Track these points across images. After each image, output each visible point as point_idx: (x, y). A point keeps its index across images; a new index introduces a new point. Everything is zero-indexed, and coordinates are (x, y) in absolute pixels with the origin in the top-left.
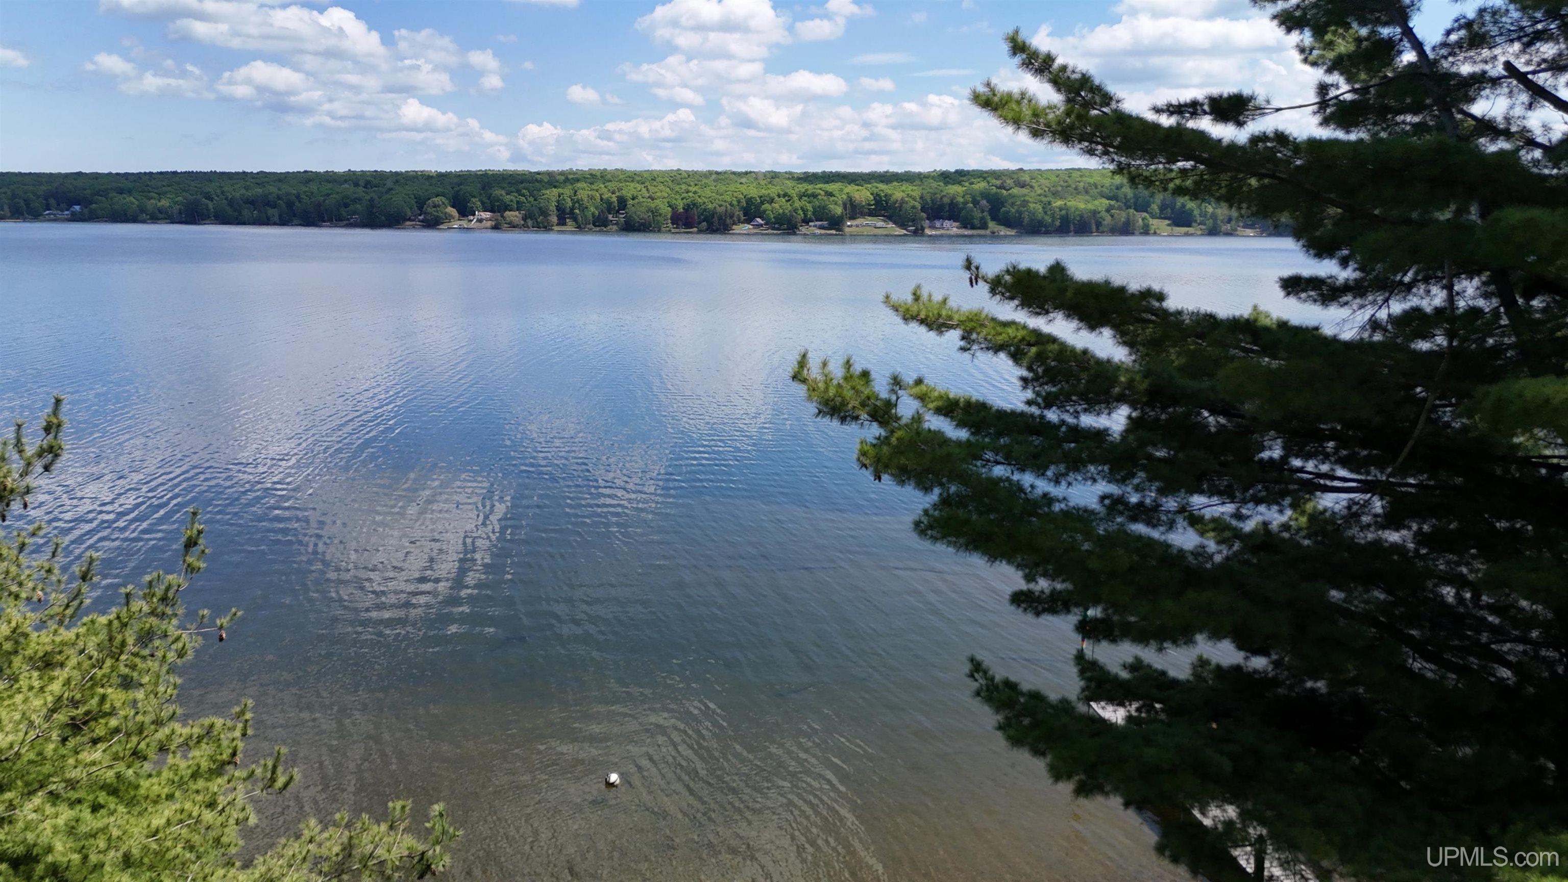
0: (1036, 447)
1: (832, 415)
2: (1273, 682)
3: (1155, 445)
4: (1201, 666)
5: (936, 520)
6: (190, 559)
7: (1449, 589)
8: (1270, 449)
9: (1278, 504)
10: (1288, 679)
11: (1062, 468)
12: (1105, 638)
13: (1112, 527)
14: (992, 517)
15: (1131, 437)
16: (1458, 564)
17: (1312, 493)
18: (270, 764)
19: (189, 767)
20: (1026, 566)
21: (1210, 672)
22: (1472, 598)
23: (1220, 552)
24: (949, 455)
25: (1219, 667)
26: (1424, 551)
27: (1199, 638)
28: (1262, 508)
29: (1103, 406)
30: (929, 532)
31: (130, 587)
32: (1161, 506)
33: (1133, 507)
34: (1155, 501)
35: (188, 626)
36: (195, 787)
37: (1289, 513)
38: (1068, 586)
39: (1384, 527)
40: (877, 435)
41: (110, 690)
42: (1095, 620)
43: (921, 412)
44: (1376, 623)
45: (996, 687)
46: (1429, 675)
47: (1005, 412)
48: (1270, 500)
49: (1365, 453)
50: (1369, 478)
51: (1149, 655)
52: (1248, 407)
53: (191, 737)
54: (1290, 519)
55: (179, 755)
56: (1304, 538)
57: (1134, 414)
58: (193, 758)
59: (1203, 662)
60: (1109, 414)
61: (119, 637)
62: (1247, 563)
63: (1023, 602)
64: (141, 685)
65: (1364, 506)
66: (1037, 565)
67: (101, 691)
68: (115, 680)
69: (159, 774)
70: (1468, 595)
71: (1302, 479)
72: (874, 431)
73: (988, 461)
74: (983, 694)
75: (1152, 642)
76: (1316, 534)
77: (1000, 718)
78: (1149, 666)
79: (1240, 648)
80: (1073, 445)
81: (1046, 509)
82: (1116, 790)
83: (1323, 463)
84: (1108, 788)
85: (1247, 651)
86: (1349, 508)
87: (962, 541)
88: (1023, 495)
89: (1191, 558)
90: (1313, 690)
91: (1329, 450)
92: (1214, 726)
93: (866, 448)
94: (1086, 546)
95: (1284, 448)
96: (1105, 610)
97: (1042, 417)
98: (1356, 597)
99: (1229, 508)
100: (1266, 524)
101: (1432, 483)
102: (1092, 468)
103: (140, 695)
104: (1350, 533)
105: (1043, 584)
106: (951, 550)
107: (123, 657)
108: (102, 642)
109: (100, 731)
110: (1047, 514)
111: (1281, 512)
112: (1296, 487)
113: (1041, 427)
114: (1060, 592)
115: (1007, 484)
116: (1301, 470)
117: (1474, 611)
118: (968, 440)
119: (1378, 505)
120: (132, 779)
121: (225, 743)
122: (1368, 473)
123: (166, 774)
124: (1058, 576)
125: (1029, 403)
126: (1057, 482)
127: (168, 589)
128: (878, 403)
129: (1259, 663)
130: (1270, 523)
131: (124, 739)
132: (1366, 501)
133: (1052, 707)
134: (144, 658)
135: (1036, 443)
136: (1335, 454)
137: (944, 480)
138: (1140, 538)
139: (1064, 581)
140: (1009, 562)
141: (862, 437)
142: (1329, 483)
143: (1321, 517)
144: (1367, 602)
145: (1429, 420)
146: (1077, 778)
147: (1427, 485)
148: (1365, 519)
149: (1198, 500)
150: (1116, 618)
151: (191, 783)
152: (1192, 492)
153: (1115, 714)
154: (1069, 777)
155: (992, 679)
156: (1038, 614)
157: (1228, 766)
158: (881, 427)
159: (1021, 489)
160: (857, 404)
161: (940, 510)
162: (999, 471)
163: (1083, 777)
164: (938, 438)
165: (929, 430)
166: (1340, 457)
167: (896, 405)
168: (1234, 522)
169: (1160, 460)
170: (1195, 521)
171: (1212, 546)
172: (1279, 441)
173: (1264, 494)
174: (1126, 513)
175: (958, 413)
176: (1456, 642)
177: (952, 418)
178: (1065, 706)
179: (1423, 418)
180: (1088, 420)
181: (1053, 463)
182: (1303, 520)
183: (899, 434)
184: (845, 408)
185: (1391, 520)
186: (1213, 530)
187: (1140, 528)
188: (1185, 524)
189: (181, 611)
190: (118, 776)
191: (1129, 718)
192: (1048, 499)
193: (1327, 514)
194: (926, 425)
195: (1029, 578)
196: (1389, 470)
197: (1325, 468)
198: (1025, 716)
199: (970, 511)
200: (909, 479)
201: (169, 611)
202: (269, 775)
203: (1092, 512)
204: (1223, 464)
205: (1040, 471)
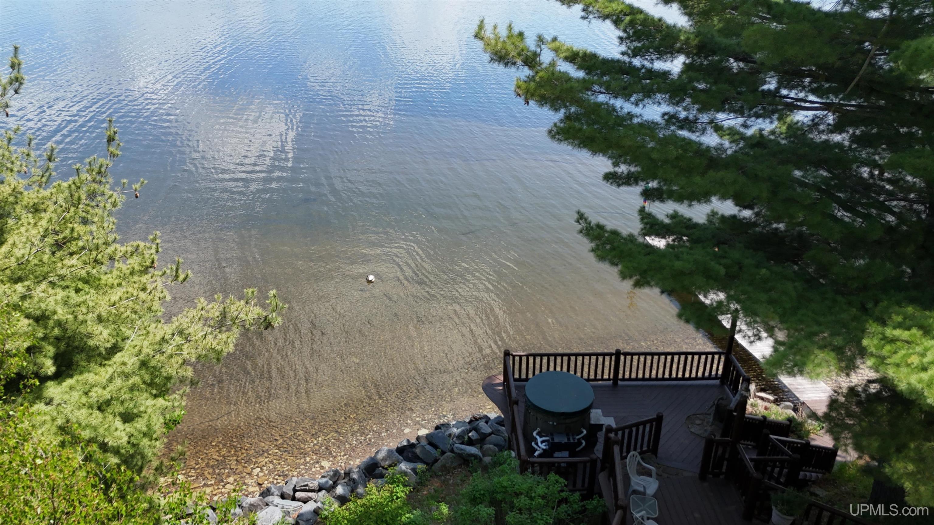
0: (626, 82)
1: (499, 62)
2: (755, 224)
3: (698, 81)
4: (713, 216)
5: (561, 129)
6: (111, 149)
7: (866, 169)
8: (769, 83)
9: (770, 117)
10: (763, 222)
11: (641, 96)
12: (657, 199)
13: (668, 133)
14: (595, 127)
15: (684, 76)
16: (874, 154)
17: (791, 111)
18: (174, 268)
19: (128, 269)
20: (614, 157)
21: (718, 219)
22: (879, 175)
23: (731, 148)
24: (571, 87)
25: (723, 216)
26: (854, 146)
27: (714, 199)
28: (760, 120)
29: (669, 55)
30: (557, 136)
31: (78, 165)
32: (699, 119)
33: (682, 120)
34: (695, 116)
35: (116, 189)
36: (133, 280)
37: (776, 123)
38: (638, 169)
39: (832, 132)
40: (527, 74)
41: (76, 225)
42: (653, 189)
43: (555, 59)
44: (819, 190)
45: (592, 228)
46: (847, 219)
47: (608, 59)
48: (766, 115)
49: (827, 85)
50: (828, 101)
51: (684, 210)
52: (758, 56)
53: (127, 252)
54: (776, 127)
55: (121, 262)
56: (783, 139)
57: (687, 62)
58: (130, 264)
59: (714, 213)
60: (672, 61)
61: (76, 194)
62: (747, 154)
63: (610, 179)
64: (94, 222)
65: (822, 119)
66: (621, 156)
67: (71, 225)
68: (78, 220)
69: (111, 272)
70: (877, 173)
71: (786, 102)
72: (526, 72)
73: (595, 91)
74: (584, 232)
75: (685, 201)
76: (790, 137)
77: (593, 245)
78: (682, 216)
79: (737, 205)
80: (648, 81)
81: (629, 122)
82: (657, 284)
83: (801, 92)
84: (653, 283)
85: (740, 206)
86: (813, 120)
87: (576, 142)
88: (615, 114)
89: (713, 152)
90: (777, 229)
91: (805, 84)
92: (717, 249)
93: (520, 83)
94: (651, 145)
95: (778, 83)
96: (659, 183)
97: (630, 63)
98: (810, 175)
99: (741, 120)
100: (761, 130)
101: (866, 104)
102: (659, 96)
103: (94, 228)
104: (811, 136)
105: (623, 169)
106: (570, 147)
107: (81, 206)
108: (67, 197)
109: (74, 248)
110: (629, 125)
111: (771, 122)
112: (782, 107)
113: (628, 70)
114: (633, 173)
115: (606, 106)
116: (787, 97)
117: (878, 182)
118: (584, 78)
119: (831, 119)
120: (97, 275)
121: (147, 256)
122: (828, 98)
123: (115, 273)
124: (632, 163)
125: (623, 54)
126: (637, 105)
127: (101, 166)
128: (529, 54)
129: (747, 213)
130: (763, 130)
131: (88, 253)
132: (824, 116)
133: (625, 239)
134: (93, 207)
135: (625, 80)
136: (809, 86)
137: (568, 104)
138: (684, 139)
139: (636, 166)
140: (604, 155)
141: (518, 76)
142: (803, 104)
143: (796, 126)
144: (815, 177)
145: (870, 64)
146: (635, 278)
147: (863, 105)
148: (822, 127)
149: (721, 116)
150: (665, 188)
151: (130, 277)
152: (718, 111)
153: (659, 243)
154: (631, 277)
155: (590, 223)
156: (619, 186)
157: (722, 271)
158: (530, 70)
159: (614, 110)
160: (515, 54)
161: (565, 123)
162: (601, 98)
163: (638, 277)
164: (565, 78)
165: (560, 71)
166: (812, 89)
167: (540, 55)
168: (742, 130)
169: (702, 91)
170: (718, 129)
171: (727, 144)
172: (776, 77)
173: (761, 112)
174: (677, 124)
175: (579, 60)
176: (865, 201)
177: (574, 63)
178: (631, 238)
179: (867, 62)
180: (659, 65)
181: (635, 93)
182: (784, 128)
183: (541, 74)
184: (508, 57)
185: (838, 128)
186: (728, 135)
187: (684, 133)
188: (712, 130)
189: (111, 180)
190: (88, 273)
191: (668, 245)
192: (630, 116)
193: (799, 124)
194: (558, 68)
195: (616, 164)
196: (841, 96)
197: (802, 95)
198: (608, 244)
199: (582, 123)
200: (546, 103)
201: (103, 180)
202: (174, 273)
203: (657, 124)
204: (739, 93)
205: (627, 97)
